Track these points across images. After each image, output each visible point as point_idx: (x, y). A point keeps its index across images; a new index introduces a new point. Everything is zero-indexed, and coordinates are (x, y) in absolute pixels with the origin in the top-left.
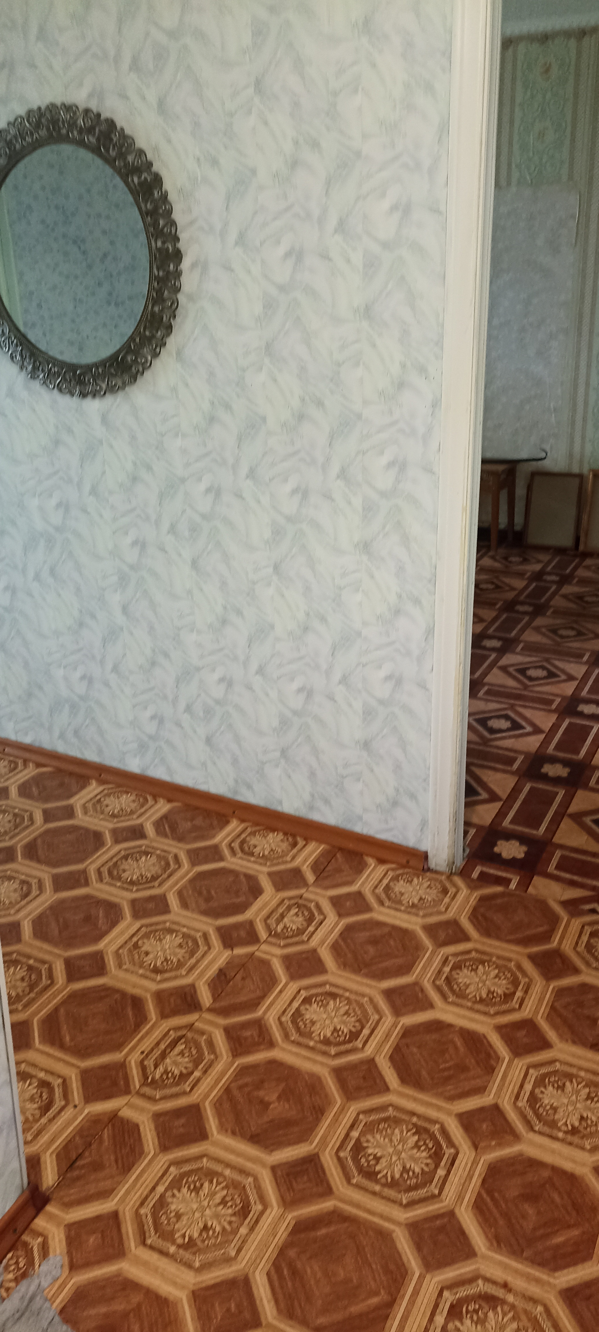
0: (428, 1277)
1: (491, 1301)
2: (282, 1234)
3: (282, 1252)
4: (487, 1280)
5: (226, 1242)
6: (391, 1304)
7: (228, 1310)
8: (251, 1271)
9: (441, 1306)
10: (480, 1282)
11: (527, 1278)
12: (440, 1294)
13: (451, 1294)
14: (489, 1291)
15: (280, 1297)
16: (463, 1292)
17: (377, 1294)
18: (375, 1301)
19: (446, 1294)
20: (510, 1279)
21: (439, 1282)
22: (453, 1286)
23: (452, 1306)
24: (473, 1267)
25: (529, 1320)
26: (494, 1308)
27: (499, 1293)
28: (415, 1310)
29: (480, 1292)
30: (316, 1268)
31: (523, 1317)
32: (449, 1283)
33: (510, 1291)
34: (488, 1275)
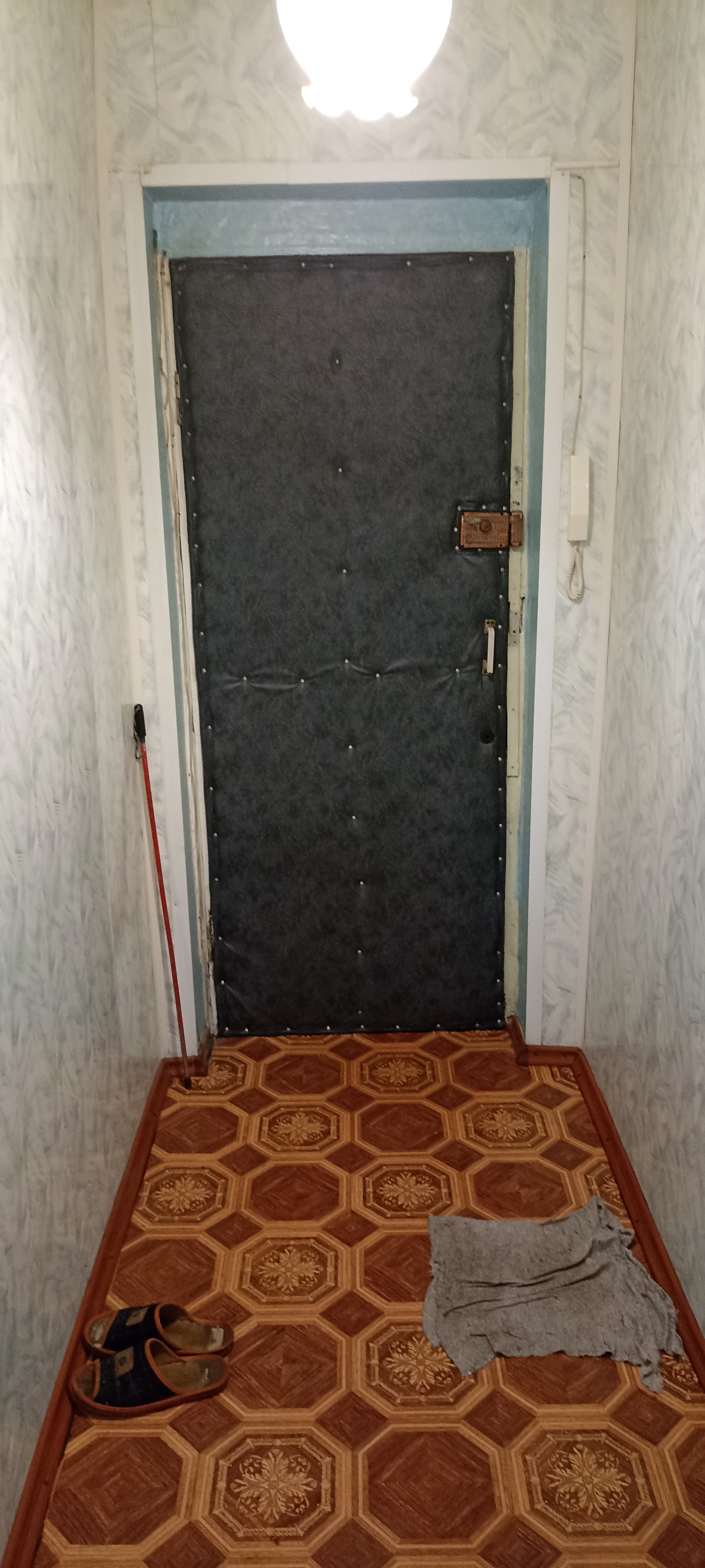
0: (350, 1516)
1: (286, 1521)
2: (500, 1492)
3: (489, 1477)
4: (295, 1538)
5: (541, 1464)
6: (372, 1478)
7: (497, 1417)
8: (503, 1452)
9: (329, 1496)
10: (301, 1533)
11: (258, 1558)
12: (333, 1506)
13: (324, 1510)
14: (291, 1529)
15: (463, 1443)
16: (314, 1516)
17: (387, 1481)
18: (386, 1475)
19: (328, 1509)
20: (274, 1548)
21: (338, 1516)
22: (325, 1518)
23: (319, 1500)
24: (312, 1544)
25: (248, 1519)
26: (282, 1515)
27: (280, 1531)
28: (350, 1483)
29: (298, 1524)
30: (452, 1479)
31: (254, 1520)
32: (331, 1518)
33: (271, 1538)
34: (295, 1543)
